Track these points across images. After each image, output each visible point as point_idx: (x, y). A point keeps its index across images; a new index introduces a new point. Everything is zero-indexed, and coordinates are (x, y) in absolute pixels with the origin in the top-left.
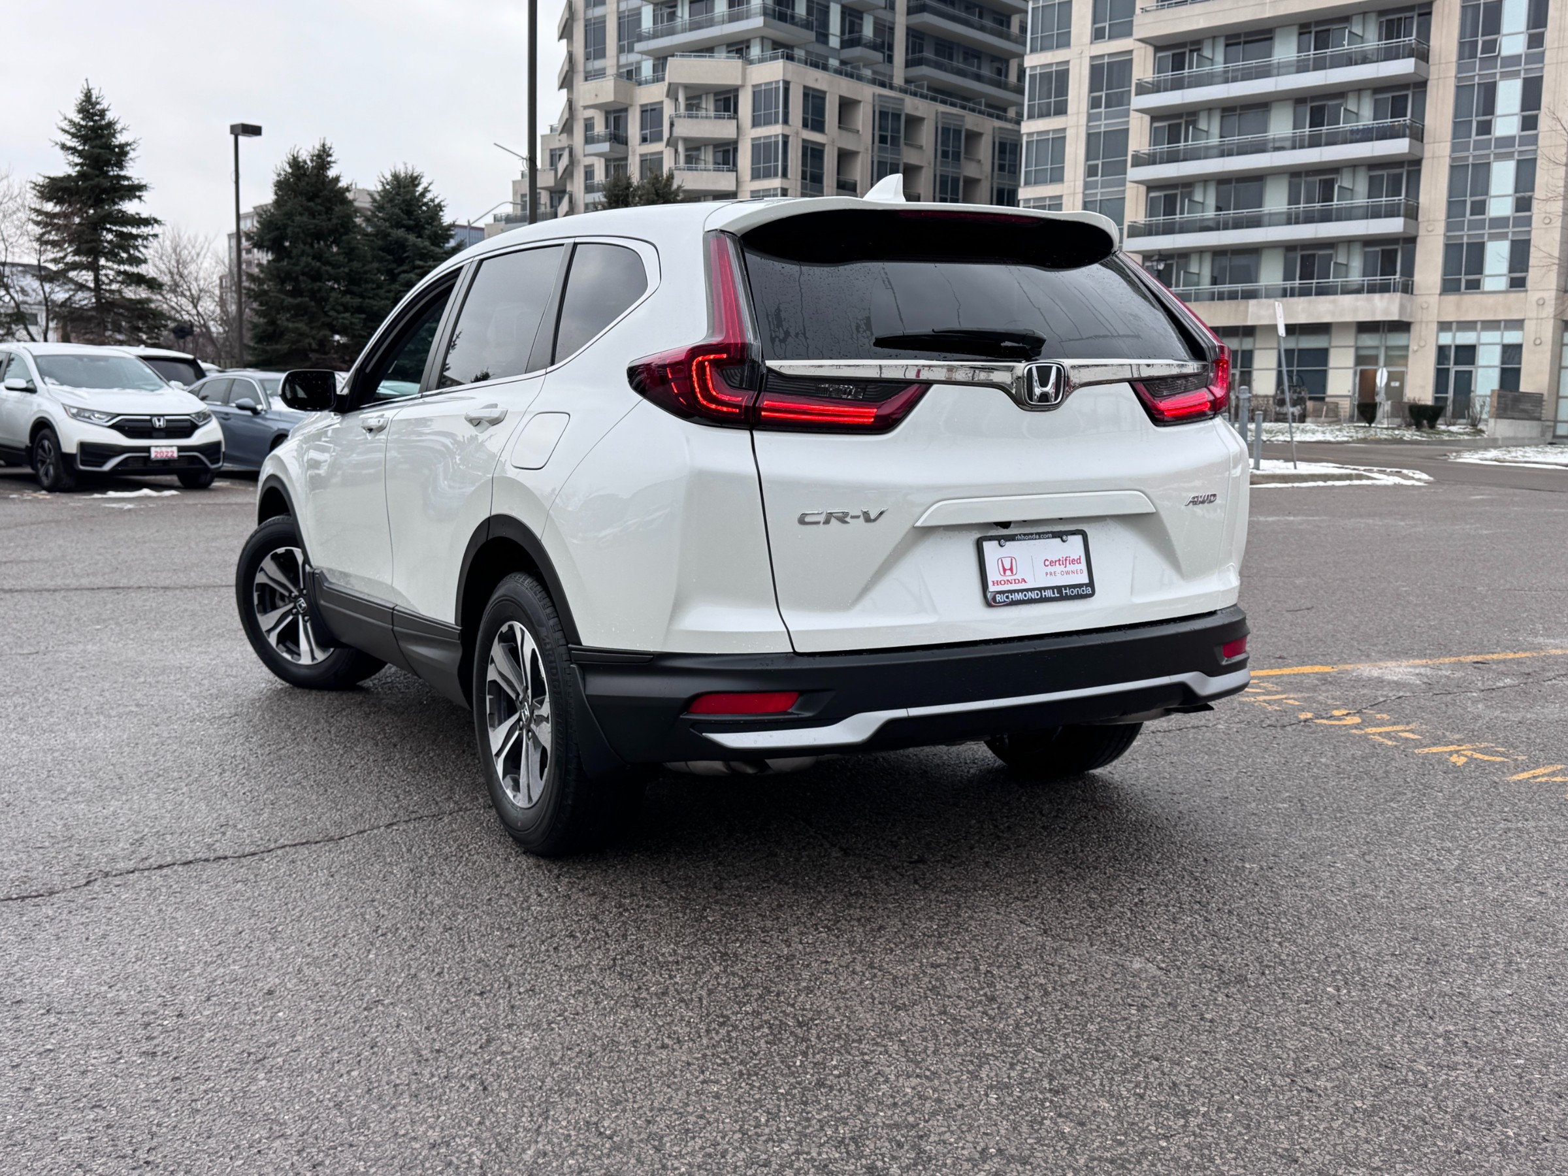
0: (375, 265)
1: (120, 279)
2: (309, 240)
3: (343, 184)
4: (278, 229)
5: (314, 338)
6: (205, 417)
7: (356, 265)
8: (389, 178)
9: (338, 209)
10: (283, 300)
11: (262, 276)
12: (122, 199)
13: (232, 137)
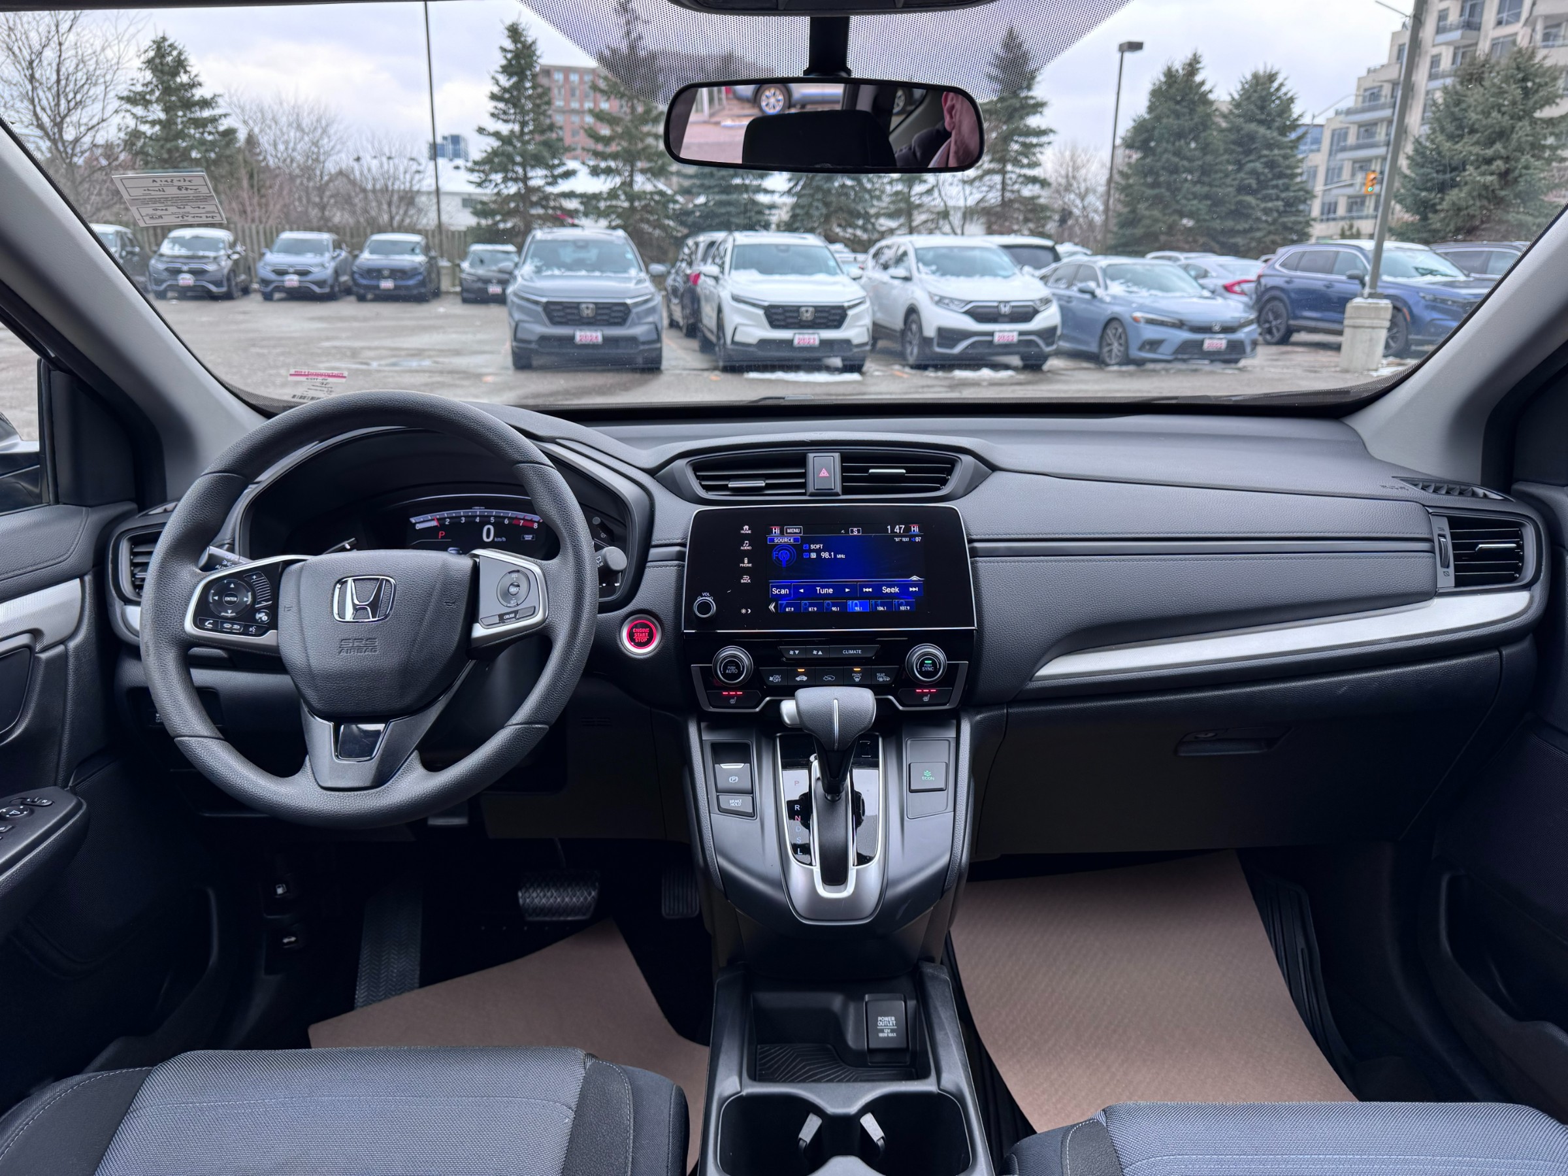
0: (1226, 157)
1: (1021, 180)
2: (1172, 139)
3: (1205, 88)
4: (1147, 131)
5: (1164, 222)
6: (1046, 301)
7: (1209, 158)
8: (1249, 77)
9: (1201, 109)
10: (1144, 192)
11: (1130, 172)
12: (1028, 114)
13: (1118, 55)
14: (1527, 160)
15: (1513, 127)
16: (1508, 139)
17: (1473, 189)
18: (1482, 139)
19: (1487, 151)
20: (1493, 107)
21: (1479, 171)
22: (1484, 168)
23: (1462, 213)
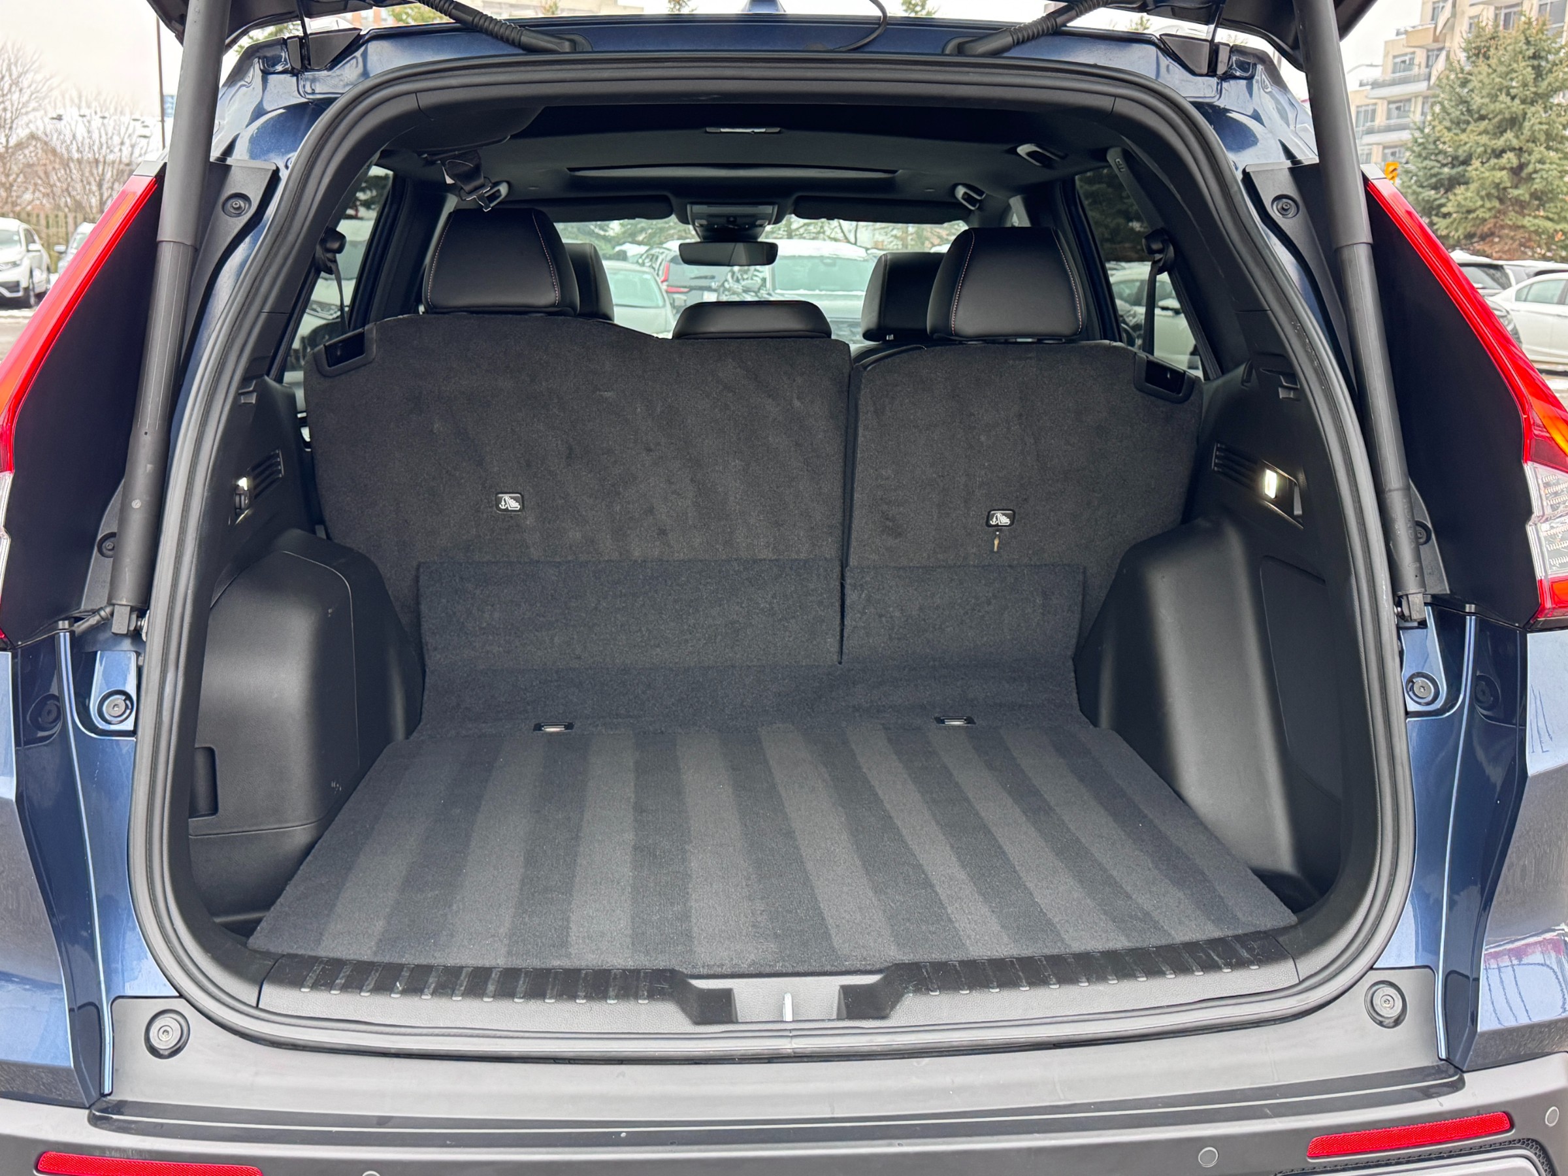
14: (1540, 152)
15: (1526, 114)
16: (1521, 127)
17: (1482, 186)
18: (1490, 127)
19: (1494, 142)
20: (1500, 90)
21: (1486, 165)
22: (1493, 161)
23: (1471, 216)
